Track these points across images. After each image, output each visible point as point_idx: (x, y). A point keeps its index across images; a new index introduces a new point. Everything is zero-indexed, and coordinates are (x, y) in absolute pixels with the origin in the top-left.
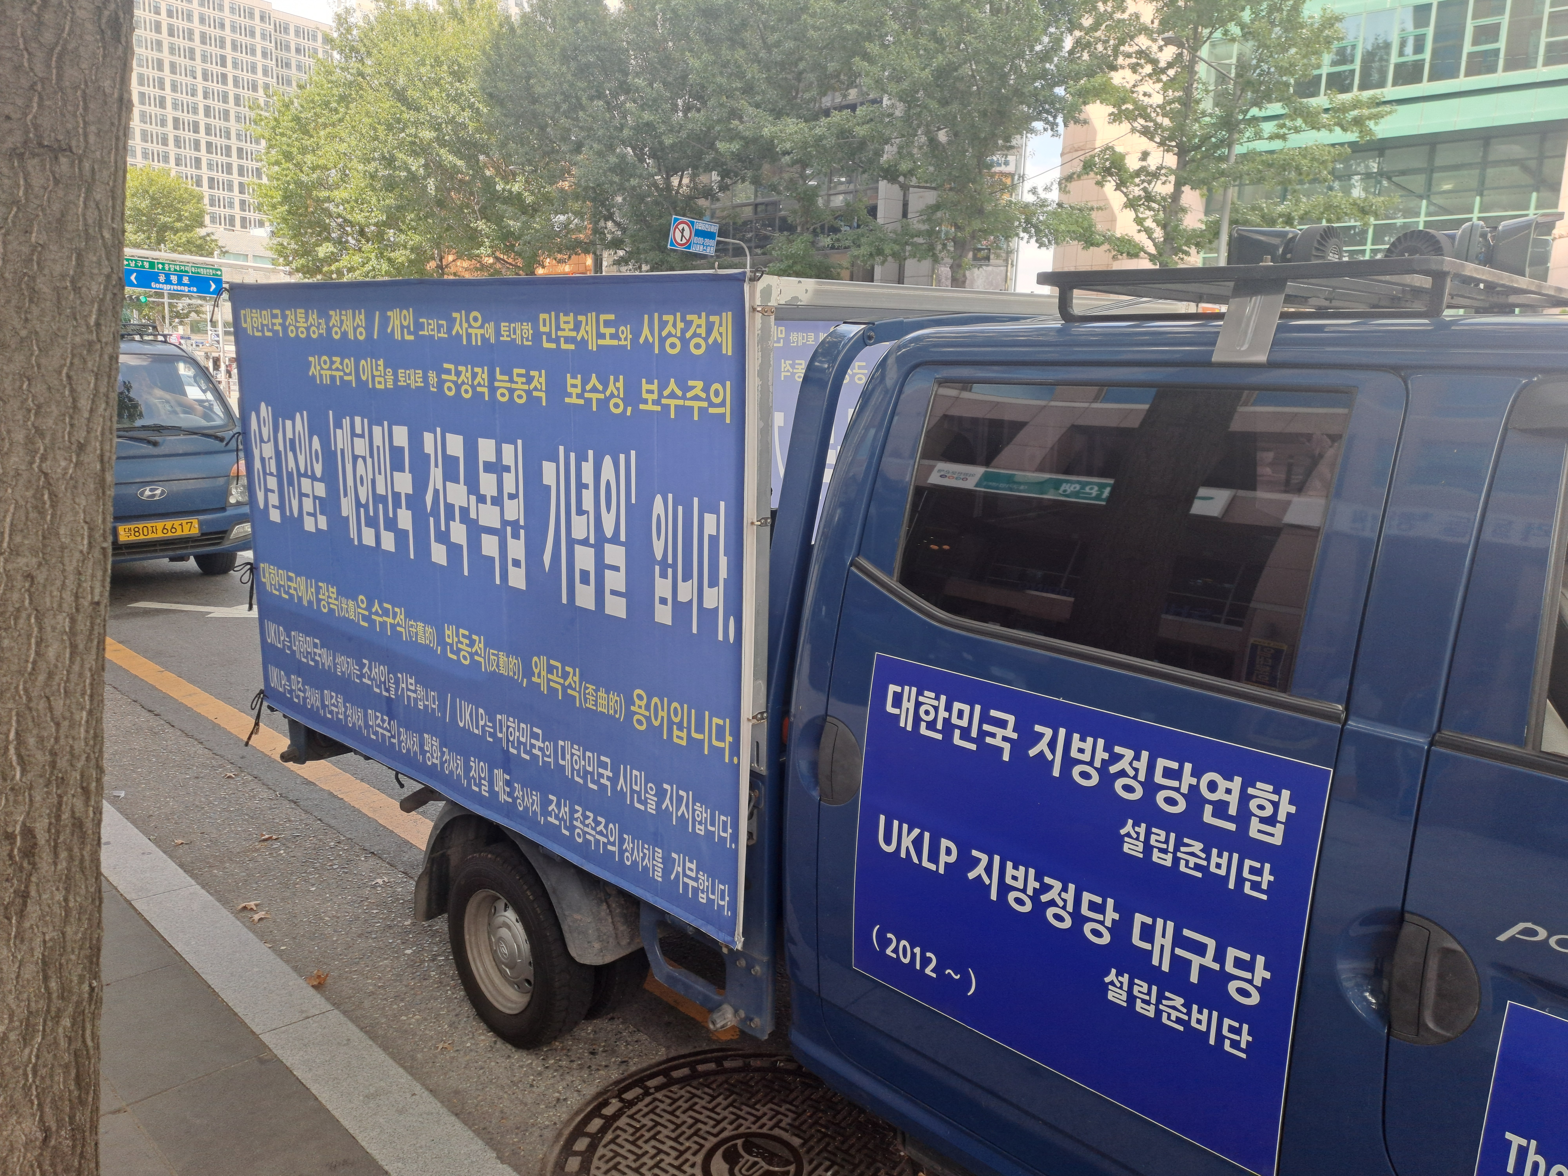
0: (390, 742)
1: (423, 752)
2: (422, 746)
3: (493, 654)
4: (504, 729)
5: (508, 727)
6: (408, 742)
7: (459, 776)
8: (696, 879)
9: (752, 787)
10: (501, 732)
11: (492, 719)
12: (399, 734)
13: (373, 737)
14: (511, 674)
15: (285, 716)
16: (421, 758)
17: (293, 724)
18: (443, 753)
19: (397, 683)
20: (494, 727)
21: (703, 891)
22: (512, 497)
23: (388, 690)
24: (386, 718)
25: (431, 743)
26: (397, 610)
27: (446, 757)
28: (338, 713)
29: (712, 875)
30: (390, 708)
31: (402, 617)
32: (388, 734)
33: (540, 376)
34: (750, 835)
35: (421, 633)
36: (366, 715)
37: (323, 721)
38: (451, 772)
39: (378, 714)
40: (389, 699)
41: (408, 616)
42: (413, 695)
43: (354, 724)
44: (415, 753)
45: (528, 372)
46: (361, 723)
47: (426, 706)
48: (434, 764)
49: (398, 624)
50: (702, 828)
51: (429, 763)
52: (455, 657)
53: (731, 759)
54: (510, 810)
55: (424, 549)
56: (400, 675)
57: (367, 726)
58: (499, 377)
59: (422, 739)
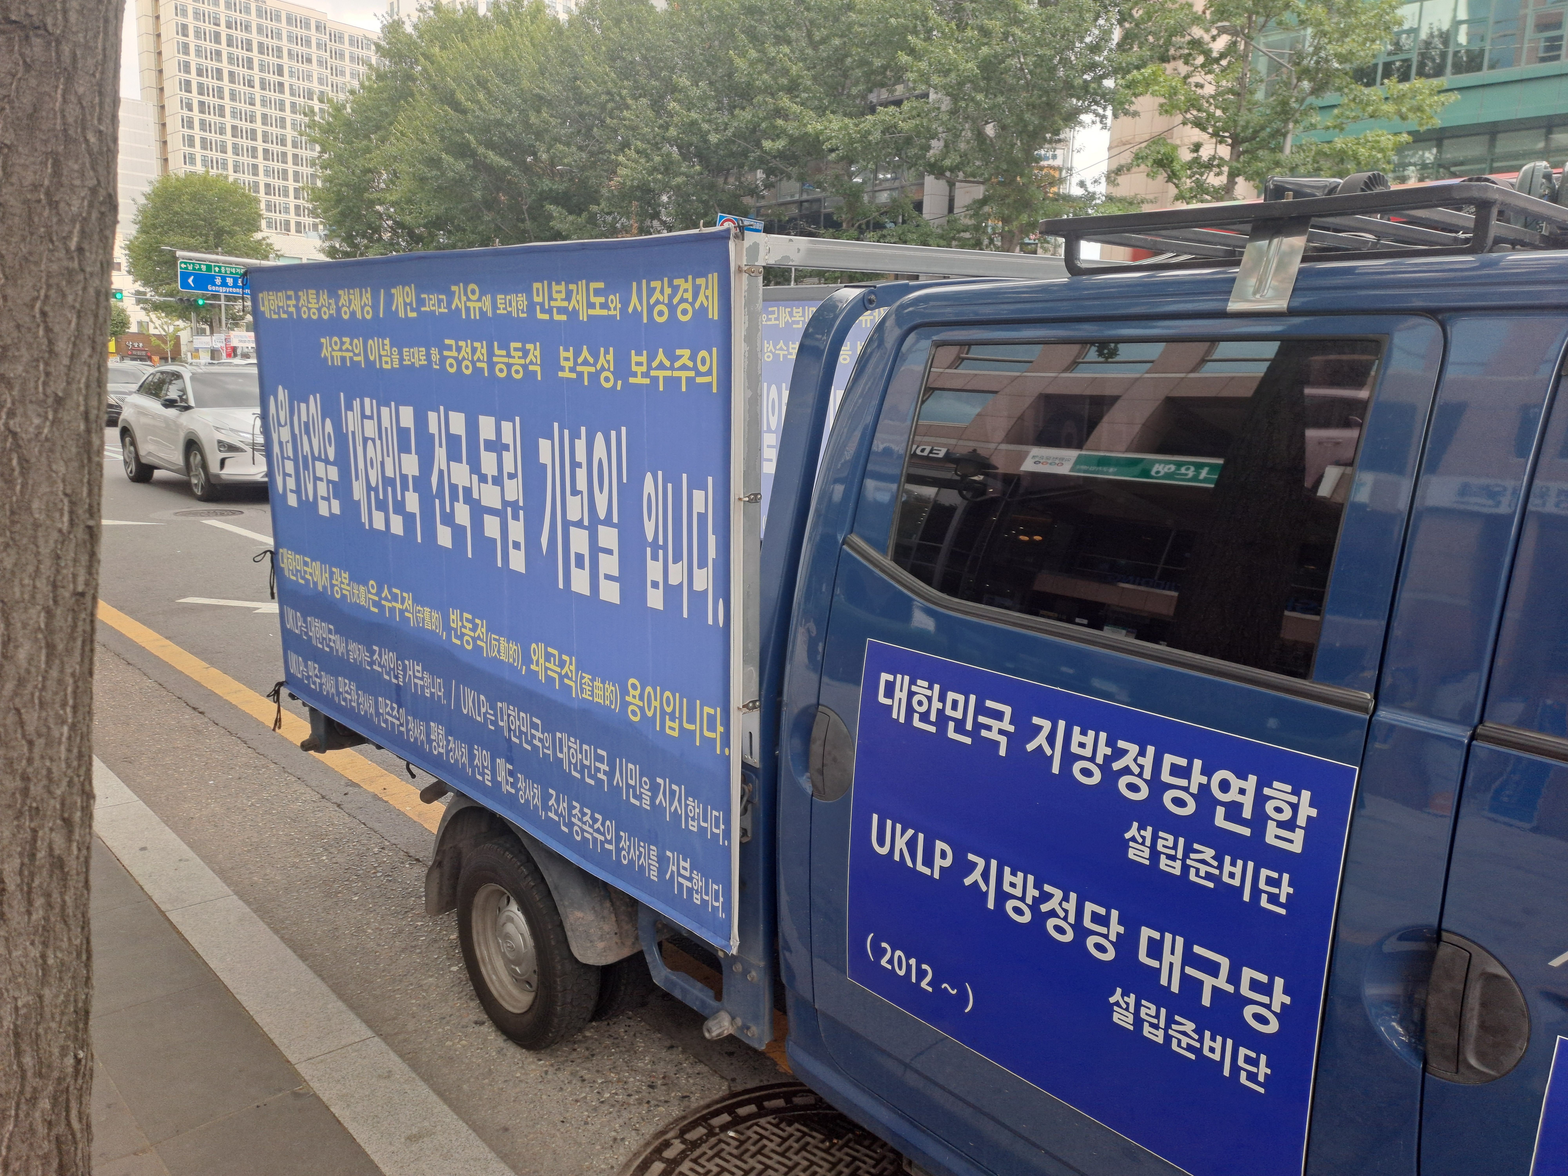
0: (399, 731)
1: (430, 741)
2: (428, 735)
3: (495, 639)
4: (505, 718)
5: (509, 715)
6: (416, 730)
7: (464, 764)
8: (690, 879)
9: (745, 780)
10: (502, 720)
11: (493, 707)
12: (407, 722)
13: (384, 725)
14: (511, 660)
15: (304, 704)
16: (427, 747)
17: (313, 711)
18: (448, 742)
19: (404, 670)
20: (495, 715)
21: (697, 892)
22: (511, 476)
23: (396, 677)
24: (395, 705)
25: (437, 731)
26: (405, 595)
27: (452, 745)
28: (351, 701)
29: (705, 875)
30: (398, 695)
31: (410, 602)
32: (397, 722)
33: (535, 349)
34: (744, 832)
35: (427, 619)
36: (376, 703)
37: (339, 708)
38: (456, 761)
39: (388, 702)
40: (398, 685)
41: (416, 601)
42: (420, 682)
43: (366, 712)
44: (422, 742)
45: (524, 346)
46: (372, 710)
47: (432, 694)
48: (440, 754)
49: (407, 610)
50: (695, 824)
51: (436, 753)
52: (458, 642)
53: (722, 751)
54: (511, 801)
55: (430, 533)
56: (407, 662)
57: (378, 714)
58: (497, 352)
59: (428, 728)
